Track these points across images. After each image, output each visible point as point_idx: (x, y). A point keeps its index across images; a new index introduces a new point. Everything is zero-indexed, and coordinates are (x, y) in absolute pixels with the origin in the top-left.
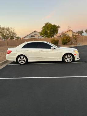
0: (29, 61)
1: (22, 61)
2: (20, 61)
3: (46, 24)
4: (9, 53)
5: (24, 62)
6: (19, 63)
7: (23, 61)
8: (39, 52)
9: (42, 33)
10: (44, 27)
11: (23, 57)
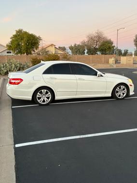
0: (57, 98)
1: (44, 98)
2: (39, 98)
3: (17, 32)
4: (18, 83)
5: (47, 101)
6: (38, 103)
7: (46, 99)
8: (76, 81)
9: (10, 46)
10: (15, 36)
11: (45, 91)
